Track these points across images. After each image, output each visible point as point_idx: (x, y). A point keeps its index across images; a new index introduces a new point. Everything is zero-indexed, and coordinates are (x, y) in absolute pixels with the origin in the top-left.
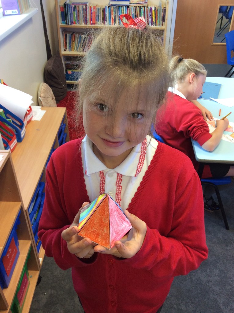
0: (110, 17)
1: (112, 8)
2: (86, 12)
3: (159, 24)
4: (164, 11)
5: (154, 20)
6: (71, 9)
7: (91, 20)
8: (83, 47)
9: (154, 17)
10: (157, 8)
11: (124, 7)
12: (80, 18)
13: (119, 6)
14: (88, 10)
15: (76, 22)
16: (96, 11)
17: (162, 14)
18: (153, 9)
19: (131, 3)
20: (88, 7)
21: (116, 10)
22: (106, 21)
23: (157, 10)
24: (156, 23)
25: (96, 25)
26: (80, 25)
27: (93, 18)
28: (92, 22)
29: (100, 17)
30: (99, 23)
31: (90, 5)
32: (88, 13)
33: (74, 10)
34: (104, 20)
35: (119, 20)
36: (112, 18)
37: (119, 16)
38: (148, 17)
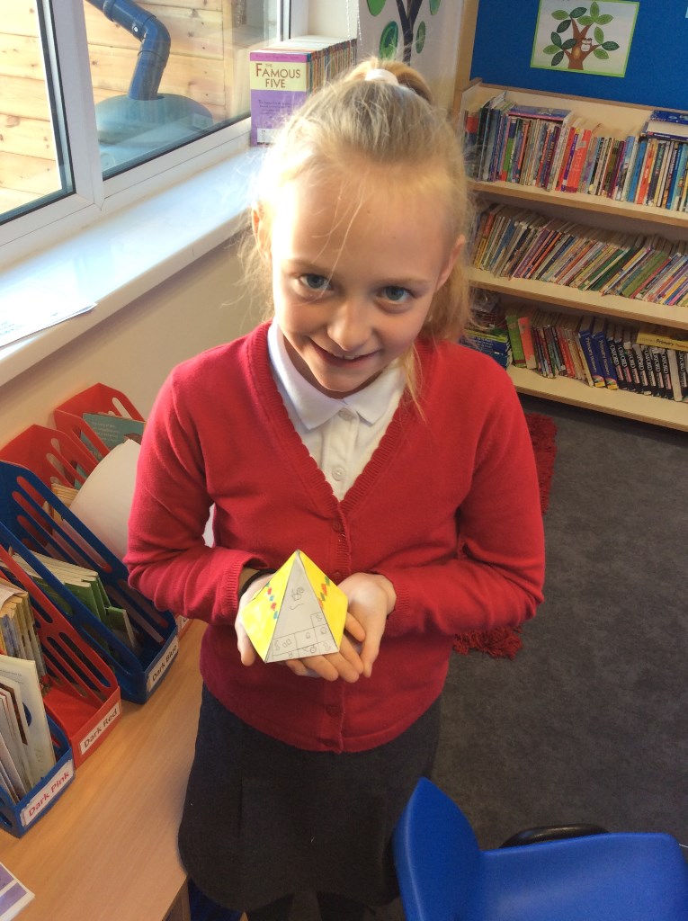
0: (637, 174)
1: (653, 146)
2: (555, 145)
6: (504, 129)
7: (565, 173)
8: (515, 260)
12: (527, 162)
13: (682, 142)
14: (562, 140)
15: (510, 175)
16: (589, 149)
20: (564, 131)
21: (668, 155)
22: (617, 188)
25: (577, 196)
26: (519, 187)
27: (574, 169)
28: (565, 183)
29: (599, 171)
30: (592, 188)
31: (573, 126)
32: (558, 151)
33: (512, 135)
34: (612, 182)
35: (670, 189)
36: (645, 181)
37: (673, 176)
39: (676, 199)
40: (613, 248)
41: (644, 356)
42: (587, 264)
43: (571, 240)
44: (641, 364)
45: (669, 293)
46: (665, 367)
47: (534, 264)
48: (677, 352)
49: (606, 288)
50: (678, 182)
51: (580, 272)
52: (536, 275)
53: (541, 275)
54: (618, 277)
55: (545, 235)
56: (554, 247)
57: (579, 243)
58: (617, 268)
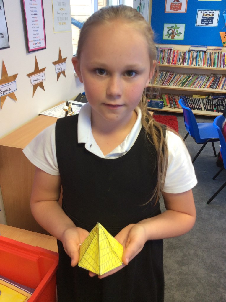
0: (189, 59)
1: (191, 52)
7: (173, 60)
8: (163, 81)
11: (202, 52)
12: (164, 58)
13: (198, 51)
14: (172, 53)
15: (161, 62)
16: (178, 54)
19: (208, 49)
20: (172, 51)
21: (195, 54)
22: (185, 63)
25: (176, 65)
26: (163, 64)
27: (175, 59)
28: (173, 62)
29: (180, 59)
30: (179, 63)
31: (174, 50)
32: (171, 55)
33: (161, 53)
34: (184, 61)
35: (196, 62)
36: (191, 60)
37: (196, 59)
38: (220, 61)
39: (198, 63)
40: (185, 76)
41: (195, 101)
42: (180, 80)
43: (176, 75)
44: (194, 102)
45: (198, 85)
46: (200, 103)
47: (168, 82)
48: (202, 99)
49: (184, 86)
50: (198, 60)
51: (178, 83)
52: (168, 85)
53: (169, 84)
54: (187, 83)
55: (170, 75)
56: (172, 77)
57: (178, 76)
58: (186, 81)
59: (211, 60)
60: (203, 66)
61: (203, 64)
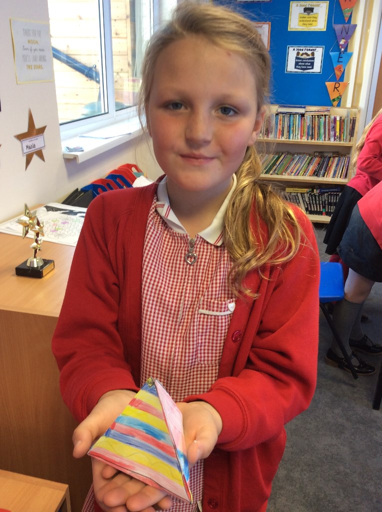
0: (276, 127)
1: (280, 116)
3: (345, 138)
4: (354, 122)
5: (338, 134)
9: (338, 130)
10: (343, 118)
11: (297, 116)
13: (291, 114)
17: (350, 126)
18: (338, 119)
19: (308, 110)
21: (286, 119)
22: (270, 134)
23: (343, 121)
24: (340, 137)
30: (261, 135)
34: (267, 132)
35: (289, 132)
36: (280, 130)
37: (289, 127)
38: (329, 130)
39: (292, 135)
40: (271, 156)
45: (295, 171)
46: (298, 200)
48: (301, 194)
49: (271, 172)
50: (291, 129)
54: (275, 167)
58: (274, 164)
59: (313, 129)
60: (301, 139)
61: (301, 135)
